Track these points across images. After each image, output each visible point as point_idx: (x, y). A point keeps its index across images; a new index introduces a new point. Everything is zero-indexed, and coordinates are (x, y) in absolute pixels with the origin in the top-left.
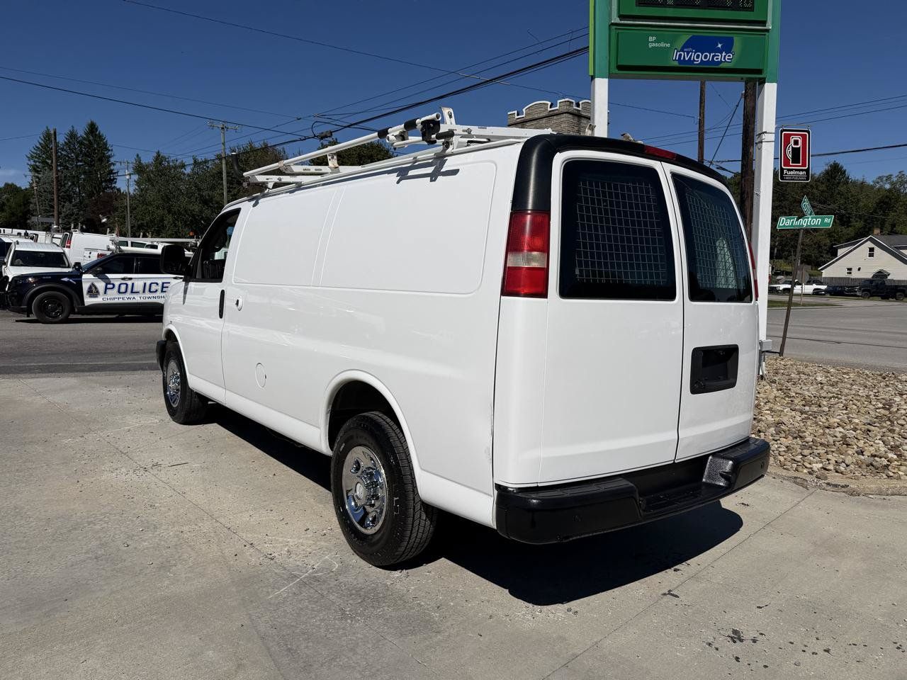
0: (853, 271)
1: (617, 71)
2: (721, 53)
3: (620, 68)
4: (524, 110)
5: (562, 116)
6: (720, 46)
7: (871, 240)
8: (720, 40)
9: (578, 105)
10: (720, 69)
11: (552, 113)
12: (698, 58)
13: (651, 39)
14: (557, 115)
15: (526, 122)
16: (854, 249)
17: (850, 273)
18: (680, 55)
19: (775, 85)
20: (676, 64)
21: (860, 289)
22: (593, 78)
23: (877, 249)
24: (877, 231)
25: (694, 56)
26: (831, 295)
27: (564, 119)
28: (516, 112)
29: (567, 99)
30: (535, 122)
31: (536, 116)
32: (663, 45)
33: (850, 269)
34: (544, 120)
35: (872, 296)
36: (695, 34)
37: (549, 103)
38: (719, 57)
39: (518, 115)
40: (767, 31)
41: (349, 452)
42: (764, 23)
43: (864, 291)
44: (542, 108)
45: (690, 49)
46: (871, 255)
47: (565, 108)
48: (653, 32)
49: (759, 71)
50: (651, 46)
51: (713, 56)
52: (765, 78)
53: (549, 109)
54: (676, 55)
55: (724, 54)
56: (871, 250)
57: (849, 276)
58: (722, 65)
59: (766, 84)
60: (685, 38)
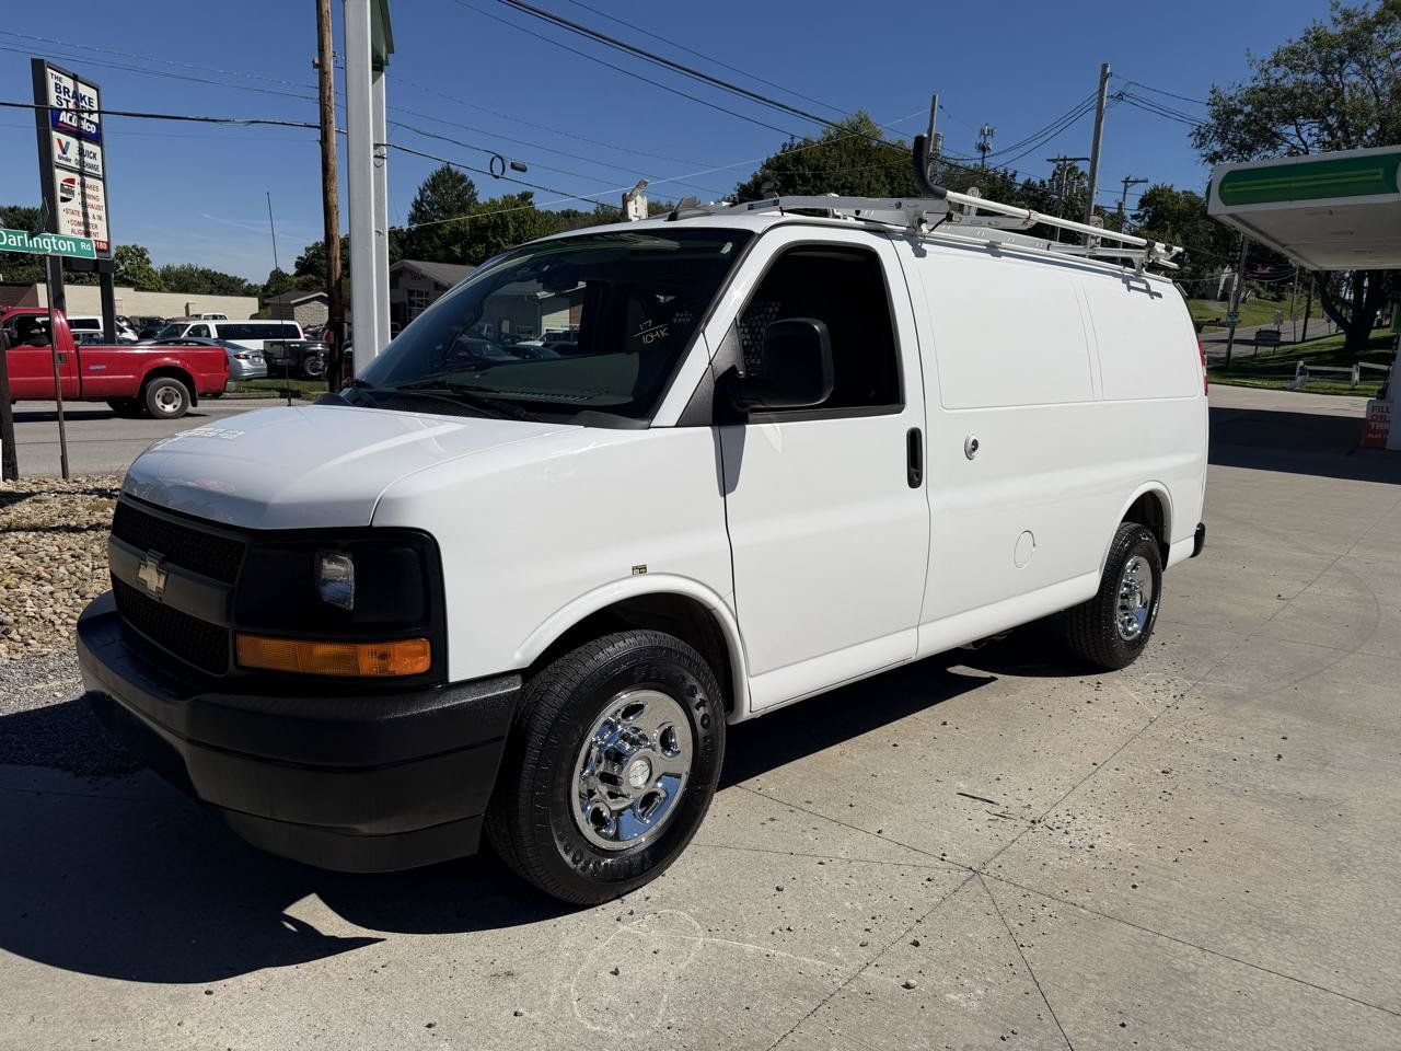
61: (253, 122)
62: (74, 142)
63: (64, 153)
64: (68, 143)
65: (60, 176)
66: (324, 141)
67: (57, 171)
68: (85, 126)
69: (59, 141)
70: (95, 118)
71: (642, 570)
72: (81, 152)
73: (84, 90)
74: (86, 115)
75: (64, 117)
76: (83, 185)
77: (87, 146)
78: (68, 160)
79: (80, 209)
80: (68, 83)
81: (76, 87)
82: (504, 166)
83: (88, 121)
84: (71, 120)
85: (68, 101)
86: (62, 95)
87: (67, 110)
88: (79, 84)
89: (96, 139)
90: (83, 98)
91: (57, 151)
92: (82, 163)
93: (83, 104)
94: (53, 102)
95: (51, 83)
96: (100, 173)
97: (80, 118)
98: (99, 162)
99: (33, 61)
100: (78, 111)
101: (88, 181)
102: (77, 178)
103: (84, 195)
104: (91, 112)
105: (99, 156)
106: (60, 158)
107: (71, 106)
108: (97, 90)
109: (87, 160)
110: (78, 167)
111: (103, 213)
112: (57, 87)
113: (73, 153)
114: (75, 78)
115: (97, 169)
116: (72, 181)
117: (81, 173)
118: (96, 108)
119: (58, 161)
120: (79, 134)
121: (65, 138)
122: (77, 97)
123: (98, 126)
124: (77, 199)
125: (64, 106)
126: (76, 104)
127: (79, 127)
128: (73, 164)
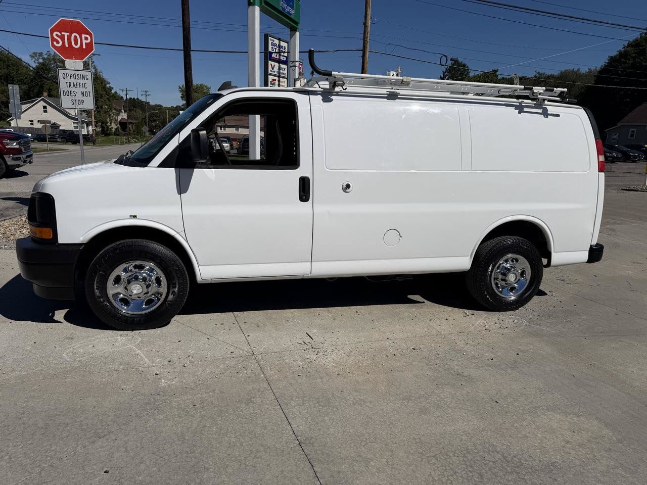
0: (34, 123)
7: (43, 100)
16: (32, 106)
17: (32, 124)
18: (282, 4)
21: (59, 137)
22: (251, 4)
23: (48, 107)
24: (45, 94)
25: (285, 6)
26: (38, 141)
33: (31, 121)
35: (67, 142)
43: (62, 138)
46: (45, 111)
56: (45, 107)
57: (32, 126)
61: (337, 51)
62: (277, 65)
63: (273, 69)
64: (274, 65)
65: (271, 78)
66: (364, 56)
67: (269, 76)
68: (282, 58)
69: (271, 65)
70: (286, 54)
71: (135, 217)
72: (279, 68)
73: (283, 44)
74: (282, 54)
75: (274, 55)
76: (279, 81)
77: (282, 66)
78: (274, 72)
80: (276, 42)
81: (279, 43)
82: (447, 59)
83: (283, 56)
84: (276, 56)
85: (276, 49)
86: (274, 47)
87: (275, 53)
88: (281, 42)
89: (285, 63)
90: (282, 47)
91: (270, 68)
92: (279, 72)
93: (282, 49)
94: (270, 50)
95: (270, 42)
96: (286, 76)
97: (280, 55)
98: (286, 72)
99: (265, 35)
100: (279, 53)
101: (281, 79)
102: (277, 78)
104: (284, 52)
105: (286, 70)
106: (271, 71)
107: (277, 51)
108: (288, 43)
109: (281, 71)
110: (278, 74)
112: (272, 44)
113: (276, 69)
114: (279, 40)
115: (285, 75)
116: (275, 80)
117: (279, 77)
118: (286, 51)
119: (270, 72)
120: (279, 61)
121: (273, 63)
122: (280, 46)
123: (287, 58)
125: (274, 51)
126: (279, 50)
127: (279, 59)
128: (276, 73)
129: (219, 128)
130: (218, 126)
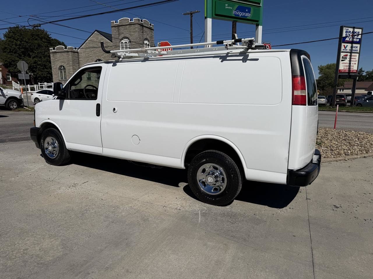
1: (215, 16)
2: (247, 13)
3: (216, 15)
4: (118, 21)
5: (135, 25)
6: (247, 10)
8: (247, 8)
9: (142, 21)
10: (247, 19)
11: (131, 23)
12: (241, 14)
13: (226, 5)
14: (134, 24)
15: (120, 26)
18: (235, 12)
19: (262, 26)
20: (234, 16)
22: (206, 18)
25: (239, 13)
27: (137, 27)
28: (115, 21)
29: (137, 18)
30: (124, 27)
31: (124, 24)
32: (230, 8)
34: (128, 26)
36: (240, 5)
37: (130, 19)
38: (247, 15)
39: (116, 23)
40: (260, 7)
41: (202, 166)
42: (259, 4)
44: (127, 21)
45: (238, 11)
47: (137, 22)
48: (227, 3)
49: (257, 21)
50: (226, 7)
51: (245, 14)
52: (259, 24)
53: (130, 22)
54: (234, 12)
55: (248, 14)
58: (248, 18)
59: (259, 26)
60: (237, 6)
62: (350, 45)
63: (345, 48)
64: (347, 46)
65: (342, 54)
67: (341, 53)
68: (355, 40)
69: (344, 46)
71: (49, 119)
72: (352, 47)
73: (357, 30)
75: (347, 39)
76: (351, 56)
77: (355, 45)
78: (347, 50)
79: (348, 62)
80: (351, 30)
81: (354, 30)
83: (356, 38)
84: (350, 39)
86: (348, 33)
87: (348, 37)
89: (358, 43)
90: (356, 32)
91: (343, 48)
92: (352, 50)
93: (355, 34)
94: (344, 35)
97: (353, 38)
98: (358, 49)
100: (353, 36)
101: (353, 54)
102: (349, 54)
103: (350, 58)
104: (358, 36)
105: (359, 47)
107: (350, 36)
108: (362, 29)
109: (354, 49)
110: (350, 51)
111: (357, 63)
112: (346, 31)
114: (354, 28)
115: (357, 51)
116: (347, 55)
117: (351, 53)
118: (360, 35)
119: (342, 51)
120: (352, 42)
121: (346, 44)
122: (354, 32)
123: (360, 39)
124: (348, 59)
126: (353, 34)
128: (348, 51)
129: (339, 90)
130: (338, 89)
